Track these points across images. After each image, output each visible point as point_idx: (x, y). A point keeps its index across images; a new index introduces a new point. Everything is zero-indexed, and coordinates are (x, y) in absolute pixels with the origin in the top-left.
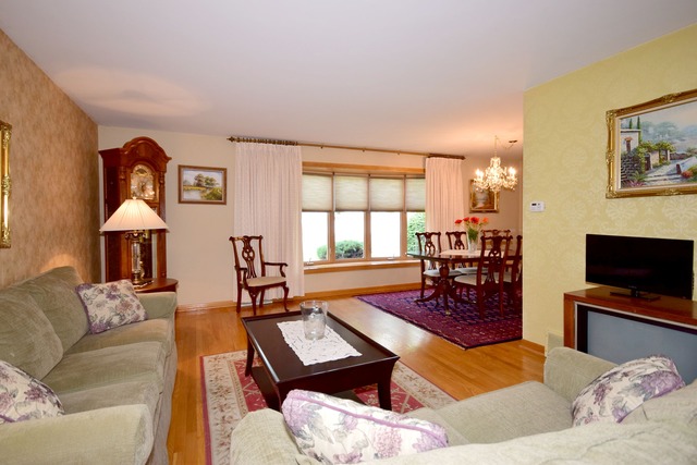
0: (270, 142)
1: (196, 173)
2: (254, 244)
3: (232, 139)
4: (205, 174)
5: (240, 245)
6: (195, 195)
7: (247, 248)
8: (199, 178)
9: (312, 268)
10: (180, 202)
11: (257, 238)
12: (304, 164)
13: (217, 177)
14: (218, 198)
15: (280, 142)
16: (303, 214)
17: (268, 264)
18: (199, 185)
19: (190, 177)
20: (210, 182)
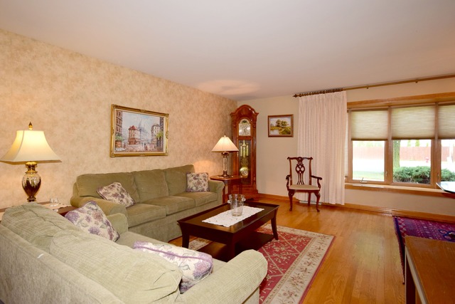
0: (321, 93)
1: (276, 119)
2: (306, 163)
3: (296, 96)
4: (282, 119)
5: (295, 162)
6: (276, 132)
7: (300, 164)
8: (278, 122)
9: (364, 185)
10: (269, 136)
11: (308, 159)
12: (348, 104)
13: (288, 120)
14: (288, 133)
15: (329, 91)
16: (354, 142)
17: (314, 177)
18: (278, 126)
19: (274, 122)
20: (284, 124)
